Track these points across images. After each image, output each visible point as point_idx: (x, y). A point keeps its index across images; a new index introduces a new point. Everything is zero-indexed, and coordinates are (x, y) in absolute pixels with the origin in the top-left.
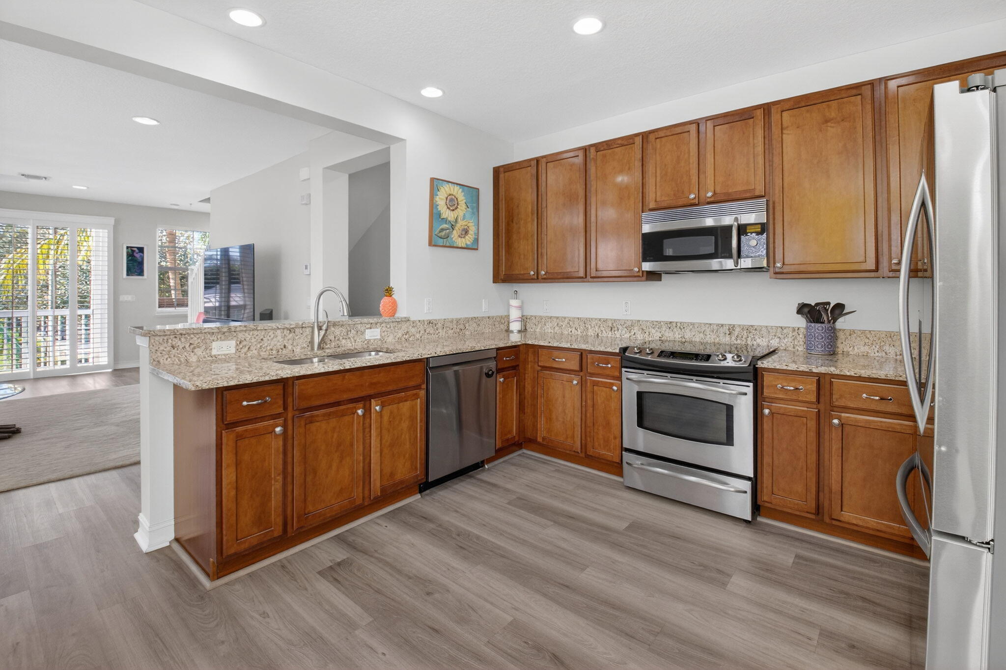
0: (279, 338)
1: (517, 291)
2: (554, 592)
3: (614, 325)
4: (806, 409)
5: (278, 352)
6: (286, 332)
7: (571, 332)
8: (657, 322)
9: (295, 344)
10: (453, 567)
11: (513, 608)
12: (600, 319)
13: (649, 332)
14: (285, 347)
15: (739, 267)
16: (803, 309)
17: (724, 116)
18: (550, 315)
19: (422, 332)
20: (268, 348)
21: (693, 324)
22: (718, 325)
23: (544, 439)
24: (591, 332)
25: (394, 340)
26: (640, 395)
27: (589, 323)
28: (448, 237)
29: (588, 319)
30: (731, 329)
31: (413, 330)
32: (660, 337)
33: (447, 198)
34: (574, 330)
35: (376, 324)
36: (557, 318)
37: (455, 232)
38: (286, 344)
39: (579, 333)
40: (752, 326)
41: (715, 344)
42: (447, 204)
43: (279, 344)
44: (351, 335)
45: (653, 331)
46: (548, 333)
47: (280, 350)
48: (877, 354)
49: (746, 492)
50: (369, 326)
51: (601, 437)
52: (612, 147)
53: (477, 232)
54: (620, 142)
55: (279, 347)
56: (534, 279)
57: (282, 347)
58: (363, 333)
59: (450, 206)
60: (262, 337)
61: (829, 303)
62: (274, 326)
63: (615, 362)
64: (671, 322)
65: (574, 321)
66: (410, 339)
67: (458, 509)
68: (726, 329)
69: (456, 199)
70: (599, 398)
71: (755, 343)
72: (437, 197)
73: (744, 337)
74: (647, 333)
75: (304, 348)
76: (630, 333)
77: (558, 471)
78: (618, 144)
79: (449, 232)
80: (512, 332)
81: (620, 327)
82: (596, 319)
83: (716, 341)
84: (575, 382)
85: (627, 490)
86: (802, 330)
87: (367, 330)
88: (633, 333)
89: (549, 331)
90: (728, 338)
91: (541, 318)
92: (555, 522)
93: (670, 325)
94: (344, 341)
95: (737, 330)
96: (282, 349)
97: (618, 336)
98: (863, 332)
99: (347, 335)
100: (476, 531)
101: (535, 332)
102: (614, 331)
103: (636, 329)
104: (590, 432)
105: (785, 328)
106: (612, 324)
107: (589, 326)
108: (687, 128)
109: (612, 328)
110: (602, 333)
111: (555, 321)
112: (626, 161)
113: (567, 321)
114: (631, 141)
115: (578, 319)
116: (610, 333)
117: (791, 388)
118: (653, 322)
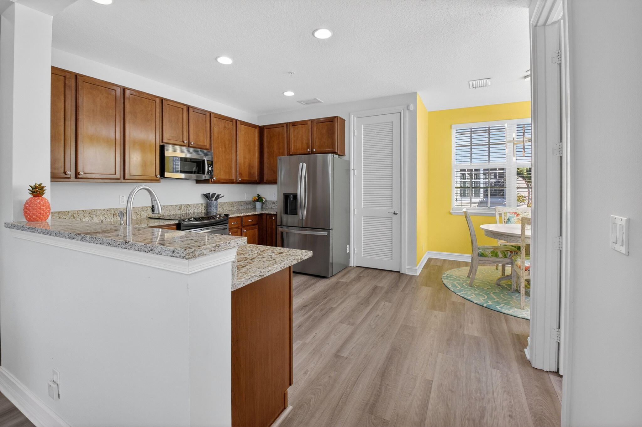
3: (116, 212)
8: (145, 207)
12: (105, 209)
13: (140, 214)
16: (204, 195)
22: (175, 206)
27: (94, 213)
30: (181, 207)
32: (147, 216)
36: (59, 213)
40: (188, 204)
41: (174, 215)
45: (143, 213)
52: (141, 96)
61: (215, 194)
65: (78, 213)
71: (189, 212)
73: (186, 210)
74: (139, 215)
78: (146, 97)
82: (100, 210)
83: (175, 213)
90: (179, 211)
95: (183, 207)
105: (199, 204)
106: (114, 212)
107: (94, 216)
108: (182, 106)
109: (114, 215)
110: (106, 219)
111: (57, 215)
112: (150, 109)
113: (70, 214)
114: (154, 99)
115: (83, 211)
116: (113, 218)
117: (235, 223)
118: (142, 208)
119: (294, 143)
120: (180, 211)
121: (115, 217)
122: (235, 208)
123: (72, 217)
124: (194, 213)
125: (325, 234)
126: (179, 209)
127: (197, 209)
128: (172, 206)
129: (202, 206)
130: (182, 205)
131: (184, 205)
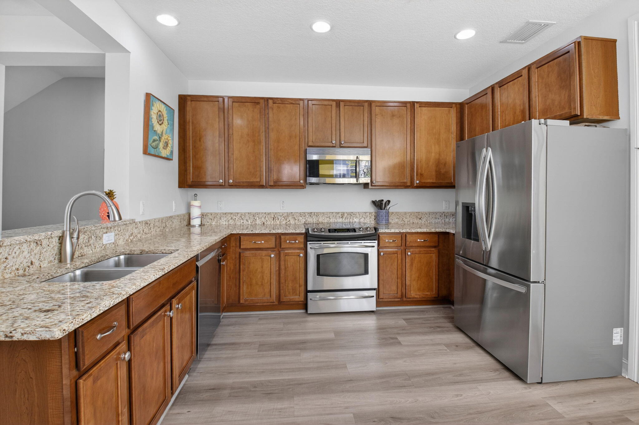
0: (26, 253)
1: (197, 194)
2: (350, 387)
3: (276, 216)
4: (397, 250)
5: (25, 271)
6: (33, 245)
7: (243, 222)
8: (303, 213)
9: (42, 259)
10: (281, 409)
11: (345, 409)
12: (266, 213)
14: (32, 264)
15: (358, 182)
16: (374, 203)
17: (350, 102)
18: (225, 212)
19: (142, 232)
20: (14, 268)
21: (323, 213)
22: (335, 213)
23: (246, 301)
24: (258, 222)
25: (123, 243)
26: (318, 256)
27: (257, 216)
28: (157, 147)
29: (257, 214)
31: (136, 231)
32: (305, 222)
33: (157, 114)
34: (245, 221)
35: (111, 228)
36: (231, 213)
37: (161, 143)
38: (33, 261)
39: (249, 223)
40: (352, 212)
42: (157, 119)
43: (25, 261)
44: (91, 242)
45: (301, 218)
46: (223, 224)
47: (27, 269)
48: (401, 222)
49: (373, 296)
50: (105, 231)
51: (290, 288)
52: (284, 103)
53: (172, 146)
54: (290, 101)
55: (26, 265)
56: (222, 185)
57: (29, 264)
58: (101, 238)
59: (159, 120)
60: (6, 255)
61: (383, 200)
62: (22, 240)
63: (301, 239)
64: (311, 213)
65: (245, 215)
66: (134, 240)
67: (230, 371)
68: (340, 215)
69: (162, 115)
70: (289, 263)
71: (354, 221)
72: (152, 111)
73: (349, 218)
74: (297, 220)
75: (51, 262)
76: (286, 220)
77: (260, 319)
78: (289, 102)
79: (158, 143)
80: (194, 226)
81: (280, 218)
82: (262, 213)
83: (335, 221)
84: (273, 256)
85: (309, 316)
86: (373, 213)
87: (104, 235)
88: (288, 220)
89: (224, 224)
91: (217, 214)
92: (300, 349)
93: (310, 214)
94: (86, 249)
95: (346, 215)
96: (29, 267)
97: (278, 223)
98: (396, 213)
99: (89, 241)
100: (263, 378)
101: (211, 225)
102: (276, 220)
103: (290, 218)
104: (283, 287)
105: (366, 213)
106: (274, 215)
107: (257, 218)
108: (330, 103)
109: (274, 218)
110: (267, 222)
111: (230, 216)
112: (293, 114)
113: (239, 215)
114: (297, 102)
115: (249, 213)
116: (273, 221)
117: (391, 241)
118: (300, 213)
119: (502, 116)
120: (341, 219)
121: (275, 220)
122: (424, 220)
123: (240, 218)
124: (360, 223)
125: (522, 290)
126: (341, 216)
127: (364, 218)
128: (332, 213)
129: (371, 215)
130: (344, 213)
131: (346, 213)
